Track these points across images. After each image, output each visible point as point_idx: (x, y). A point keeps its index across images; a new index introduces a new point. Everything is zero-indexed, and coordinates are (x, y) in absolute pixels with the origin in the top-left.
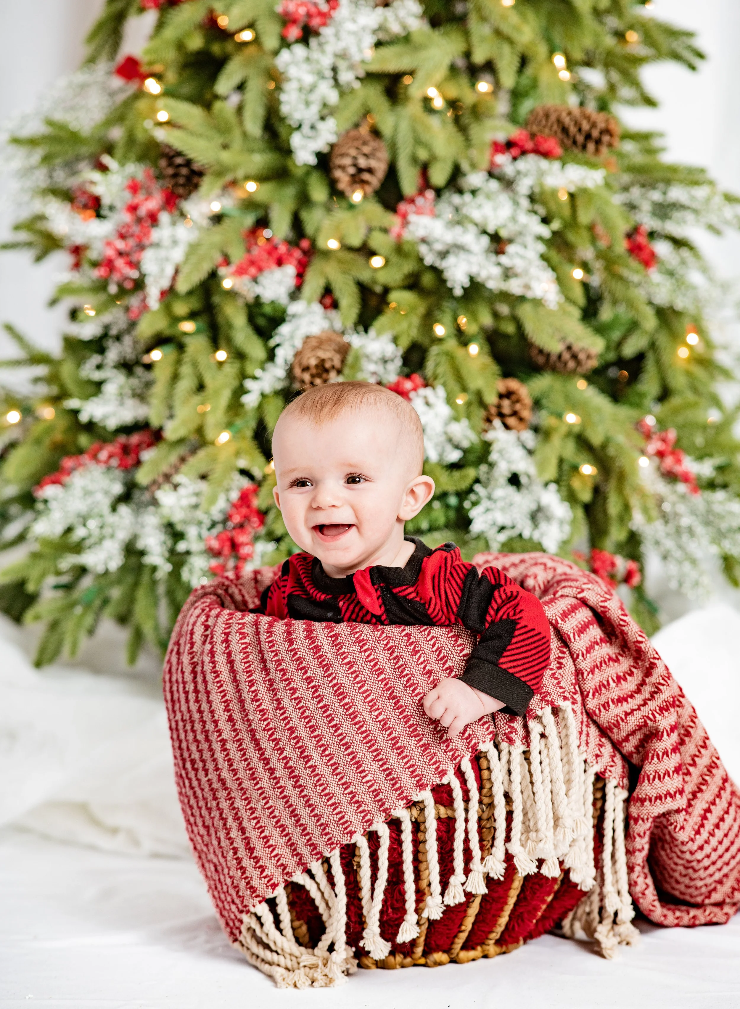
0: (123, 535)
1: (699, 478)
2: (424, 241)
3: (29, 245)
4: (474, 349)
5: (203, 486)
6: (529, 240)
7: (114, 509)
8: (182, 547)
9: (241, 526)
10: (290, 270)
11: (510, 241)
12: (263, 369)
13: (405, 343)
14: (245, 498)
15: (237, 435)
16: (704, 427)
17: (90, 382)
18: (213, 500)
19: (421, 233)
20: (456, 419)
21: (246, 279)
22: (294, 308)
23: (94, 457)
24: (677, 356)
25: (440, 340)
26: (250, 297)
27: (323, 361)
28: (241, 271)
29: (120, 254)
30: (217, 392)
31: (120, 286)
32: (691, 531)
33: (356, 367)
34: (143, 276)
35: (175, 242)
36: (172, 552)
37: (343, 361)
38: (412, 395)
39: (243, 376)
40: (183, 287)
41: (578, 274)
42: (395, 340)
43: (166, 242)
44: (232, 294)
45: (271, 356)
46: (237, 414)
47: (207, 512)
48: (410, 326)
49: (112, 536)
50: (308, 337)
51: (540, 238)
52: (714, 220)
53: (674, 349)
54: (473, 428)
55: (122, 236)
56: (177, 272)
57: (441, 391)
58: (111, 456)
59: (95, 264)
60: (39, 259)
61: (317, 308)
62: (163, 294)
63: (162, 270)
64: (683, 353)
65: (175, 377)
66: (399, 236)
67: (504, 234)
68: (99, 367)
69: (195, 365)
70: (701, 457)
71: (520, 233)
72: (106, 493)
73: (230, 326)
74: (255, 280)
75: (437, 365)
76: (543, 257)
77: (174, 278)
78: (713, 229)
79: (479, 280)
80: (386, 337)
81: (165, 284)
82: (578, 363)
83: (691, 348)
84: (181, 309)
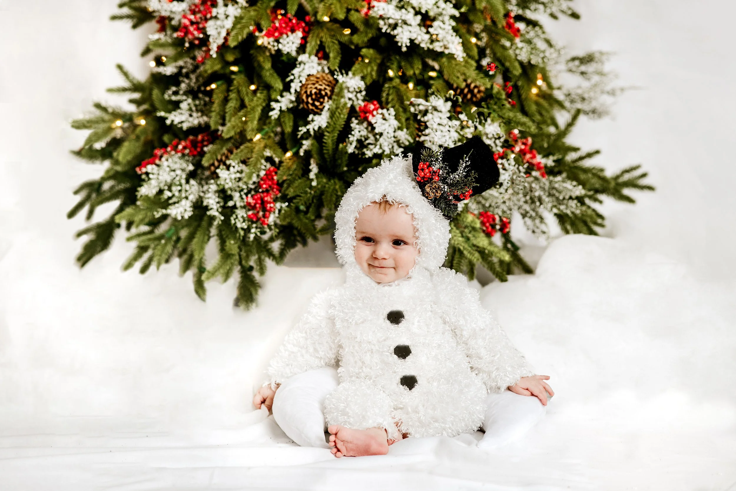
0: (192, 197)
1: (546, 167)
2: (381, 18)
3: (128, 17)
4: (411, 85)
5: (243, 167)
6: (446, 18)
7: (187, 182)
8: (231, 204)
9: (267, 191)
10: (299, 34)
11: (434, 19)
12: (282, 96)
13: (369, 80)
14: (269, 174)
15: (266, 136)
16: (549, 136)
17: (171, 102)
18: (250, 177)
19: (381, 13)
20: (400, 128)
21: (271, 39)
22: (302, 58)
23: (175, 148)
24: (531, 92)
25: (391, 79)
26: (273, 50)
27: (320, 90)
28: (268, 35)
29: (192, 23)
30: (253, 109)
31: (191, 43)
32: (540, 199)
33: (340, 95)
34: (207, 37)
35: (227, 17)
36: (224, 207)
37: (332, 91)
38: (375, 113)
39: (270, 100)
40: (232, 43)
41: (474, 40)
42: (363, 78)
43: (221, 16)
44: (263, 48)
45: (287, 88)
46: (265, 124)
47: (246, 183)
48: (372, 70)
49: (187, 198)
50: (309, 76)
51: (453, 17)
52: (555, 9)
53: (530, 89)
54: (411, 135)
55: (193, 12)
56: (228, 34)
57: (392, 111)
58: (185, 148)
59: (175, 29)
60: (135, 27)
61: (315, 59)
62: (219, 47)
63: (219, 33)
64: (534, 91)
65: (226, 100)
66: (366, 14)
67: (431, 14)
68: (176, 93)
69: (239, 92)
70: (546, 156)
71: (441, 14)
72: (183, 170)
73: (261, 68)
74: (277, 41)
75: (388, 95)
76: (455, 30)
77: (226, 39)
78: (553, 16)
79: (417, 42)
80: (358, 78)
81: (221, 41)
82: (473, 95)
83: (539, 88)
84: (230, 58)
